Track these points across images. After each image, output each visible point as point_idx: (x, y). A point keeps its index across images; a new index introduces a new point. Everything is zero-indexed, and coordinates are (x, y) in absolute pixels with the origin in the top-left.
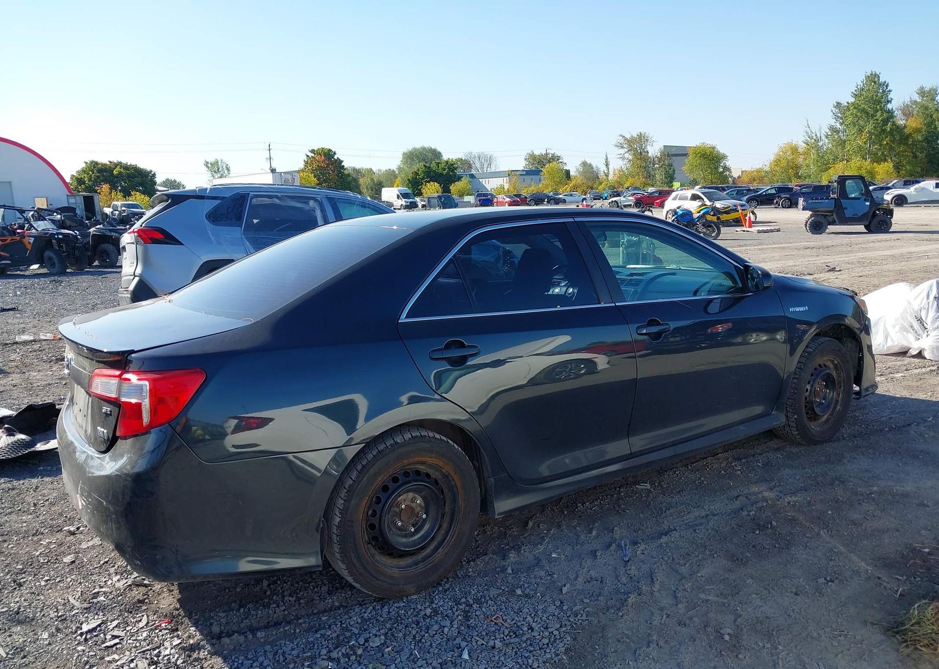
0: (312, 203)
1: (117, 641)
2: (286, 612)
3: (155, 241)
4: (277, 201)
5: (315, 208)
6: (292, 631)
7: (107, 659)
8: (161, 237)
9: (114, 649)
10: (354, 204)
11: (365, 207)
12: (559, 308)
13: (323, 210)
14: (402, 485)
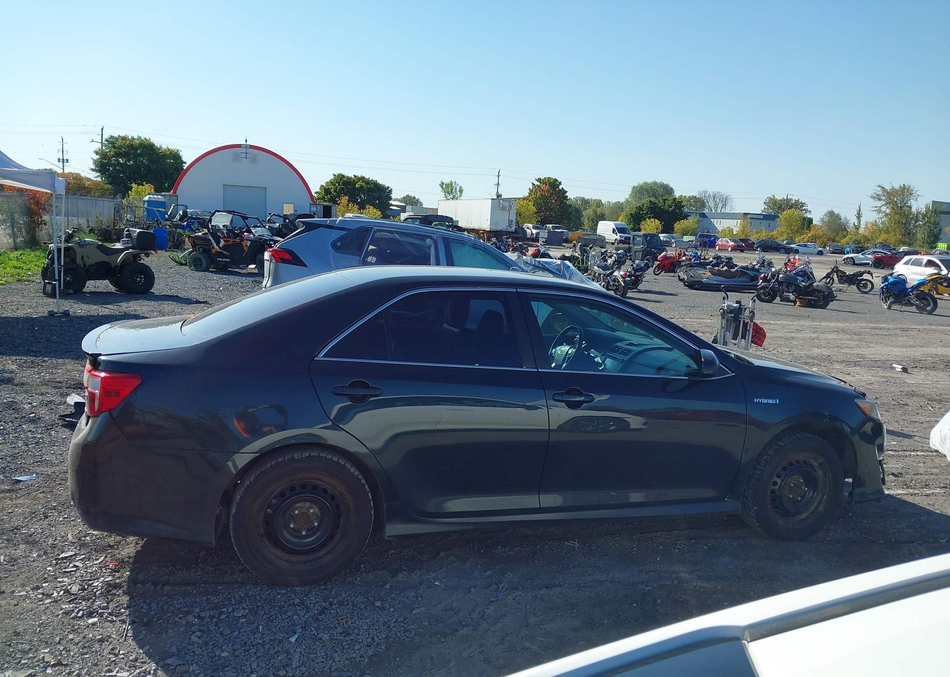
0: (428, 241)
1: (75, 569)
3: (284, 261)
4: (397, 236)
5: (431, 246)
6: (191, 591)
8: (288, 257)
9: (69, 574)
10: (466, 245)
12: (477, 366)
13: (436, 248)
14: (298, 494)
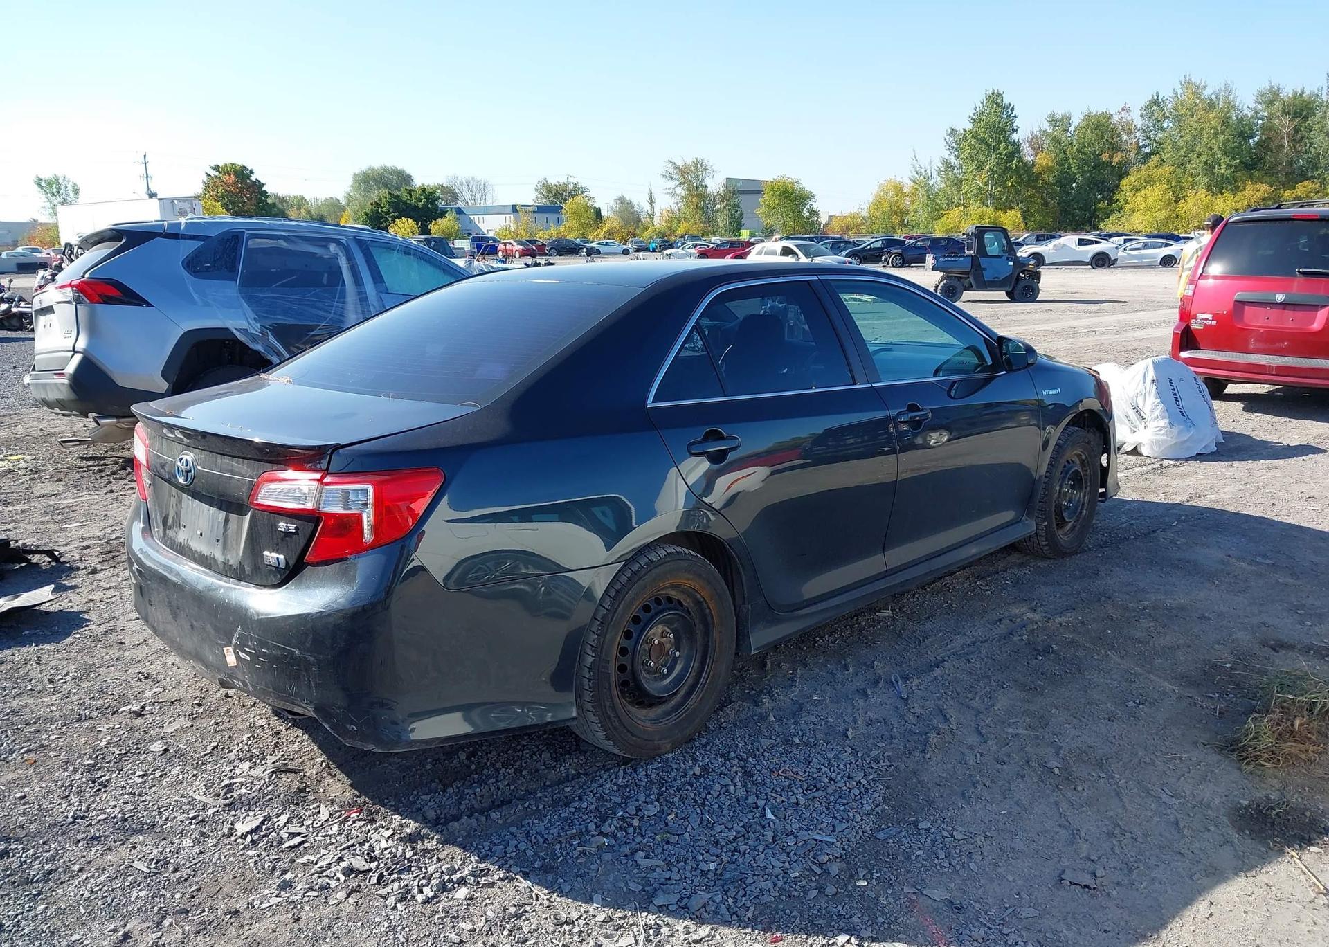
0: (333, 247)
1: (299, 839)
2: (512, 787)
3: (108, 300)
4: (283, 244)
5: (337, 254)
6: (534, 808)
7: (300, 860)
8: (116, 293)
9: (301, 848)
10: (393, 250)
11: (409, 254)
12: (814, 390)
13: (350, 258)
